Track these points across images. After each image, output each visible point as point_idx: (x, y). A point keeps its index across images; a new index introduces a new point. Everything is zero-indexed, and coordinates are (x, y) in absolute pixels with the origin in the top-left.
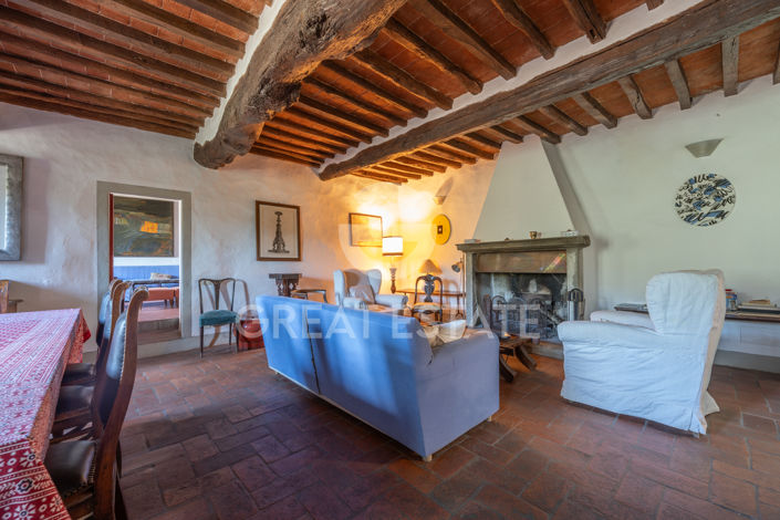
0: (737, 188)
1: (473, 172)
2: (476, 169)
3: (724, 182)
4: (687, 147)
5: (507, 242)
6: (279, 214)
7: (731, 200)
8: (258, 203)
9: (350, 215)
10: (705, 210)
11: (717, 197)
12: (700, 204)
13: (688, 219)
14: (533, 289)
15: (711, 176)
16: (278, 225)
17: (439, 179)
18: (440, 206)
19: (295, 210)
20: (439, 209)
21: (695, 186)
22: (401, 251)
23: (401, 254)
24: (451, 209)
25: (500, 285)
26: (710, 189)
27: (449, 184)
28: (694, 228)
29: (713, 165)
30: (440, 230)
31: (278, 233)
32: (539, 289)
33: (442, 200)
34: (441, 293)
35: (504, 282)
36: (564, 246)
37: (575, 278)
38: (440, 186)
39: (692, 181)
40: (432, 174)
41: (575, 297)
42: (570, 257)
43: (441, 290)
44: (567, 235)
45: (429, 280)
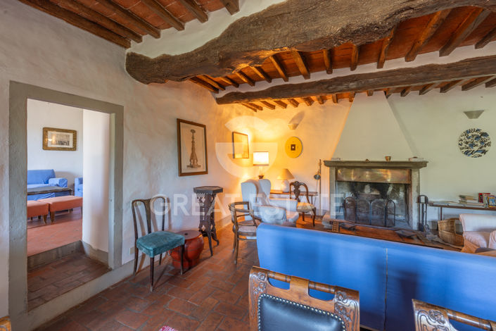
0: (492, 138)
1: (322, 110)
2: (324, 107)
3: (485, 134)
4: (466, 113)
5: (367, 161)
6: (193, 131)
7: (489, 144)
8: (179, 121)
9: (233, 133)
10: (476, 149)
11: (482, 142)
12: (473, 145)
13: (466, 153)
14: (367, 190)
15: (478, 130)
16: (193, 142)
17: (291, 111)
18: (294, 131)
19: (203, 128)
20: (293, 133)
21: (470, 135)
22: (267, 163)
23: (268, 165)
24: (302, 133)
25: (342, 188)
26: (478, 137)
27: (300, 116)
28: (469, 158)
29: (480, 124)
30: (293, 147)
31: (193, 149)
32: (372, 191)
33: (295, 127)
34: (307, 194)
35: (346, 185)
36: (412, 167)
37: (418, 187)
38: (293, 116)
39: (468, 132)
40: (286, 107)
41: (423, 200)
42: (415, 174)
43: (307, 192)
44: (413, 160)
45: (297, 185)
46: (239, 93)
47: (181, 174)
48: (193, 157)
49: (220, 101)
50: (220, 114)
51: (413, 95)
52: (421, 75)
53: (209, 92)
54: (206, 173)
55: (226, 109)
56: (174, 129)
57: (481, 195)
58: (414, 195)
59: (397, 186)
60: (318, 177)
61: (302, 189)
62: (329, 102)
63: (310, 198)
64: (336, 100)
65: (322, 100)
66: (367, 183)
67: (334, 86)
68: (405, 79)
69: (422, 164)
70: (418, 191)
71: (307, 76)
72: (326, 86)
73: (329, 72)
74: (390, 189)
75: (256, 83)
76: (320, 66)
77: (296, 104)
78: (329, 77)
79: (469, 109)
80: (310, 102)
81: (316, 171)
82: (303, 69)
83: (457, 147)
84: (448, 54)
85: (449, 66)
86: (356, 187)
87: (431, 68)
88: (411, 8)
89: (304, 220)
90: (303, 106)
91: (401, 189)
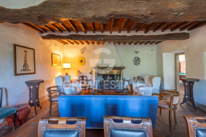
0: (141, 60)
2: (94, 46)
3: (139, 59)
4: (135, 52)
6: (26, 52)
7: (140, 62)
8: (15, 46)
9: (52, 54)
10: (137, 63)
11: (139, 61)
12: (136, 62)
13: (135, 64)
14: (108, 77)
15: (138, 57)
16: (25, 57)
17: (81, 46)
19: (33, 50)
20: (81, 55)
22: (70, 68)
23: (70, 69)
24: (85, 55)
26: (138, 59)
27: (85, 48)
28: (135, 66)
29: (138, 55)
30: (82, 61)
31: (25, 61)
32: (110, 77)
33: (82, 53)
34: (87, 80)
35: (101, 76)
36: (121, 69)
37: (123, 75)
38: (82, 48)
39: (136, 58)
40: (79, 44)
41: (124, 80)
42: (122, 71)
43: (87, 79)
44: (121, 66)
45: (83, 77)
46: (55, 35)
47: (16, 74)
48: (25, 65)
49: (44, 38)
50: (44, 44)
51: (122, 44)
52: (122, 38)
53: (37, 33)
54: (35, 73)
55: (48, 42)
56: (11, 50)
57: (138, 77)
58: (122, 78)
59: (117, 75)
60: (91, 73)
61: (85, 78)
62: (96, 44)
63: (88, 82)
64: (98, 43)
65: (93, 43)
66: (108, 75)
67: (96, 38)
68: (118, 39)
69: (124, 68)
70: (123, 77)
71: (86, 32)
72: (93, 37)
73: (94, 32)
74: (115, 76)
75: (63, 32)
76: (90, 30)
77: (83, 43)
78: (94, 34)
79: (136, 51)
80: (88, 43)
81: (90, 71)
82: (83, 29)
83: (133, 62)
84: (129, 33)
85: (130, 37)
86: (105, 76)
87: (125, 36)
88: (114, 15)
89: (85, 91)
90: (86, 44)
91: (119, 76)
